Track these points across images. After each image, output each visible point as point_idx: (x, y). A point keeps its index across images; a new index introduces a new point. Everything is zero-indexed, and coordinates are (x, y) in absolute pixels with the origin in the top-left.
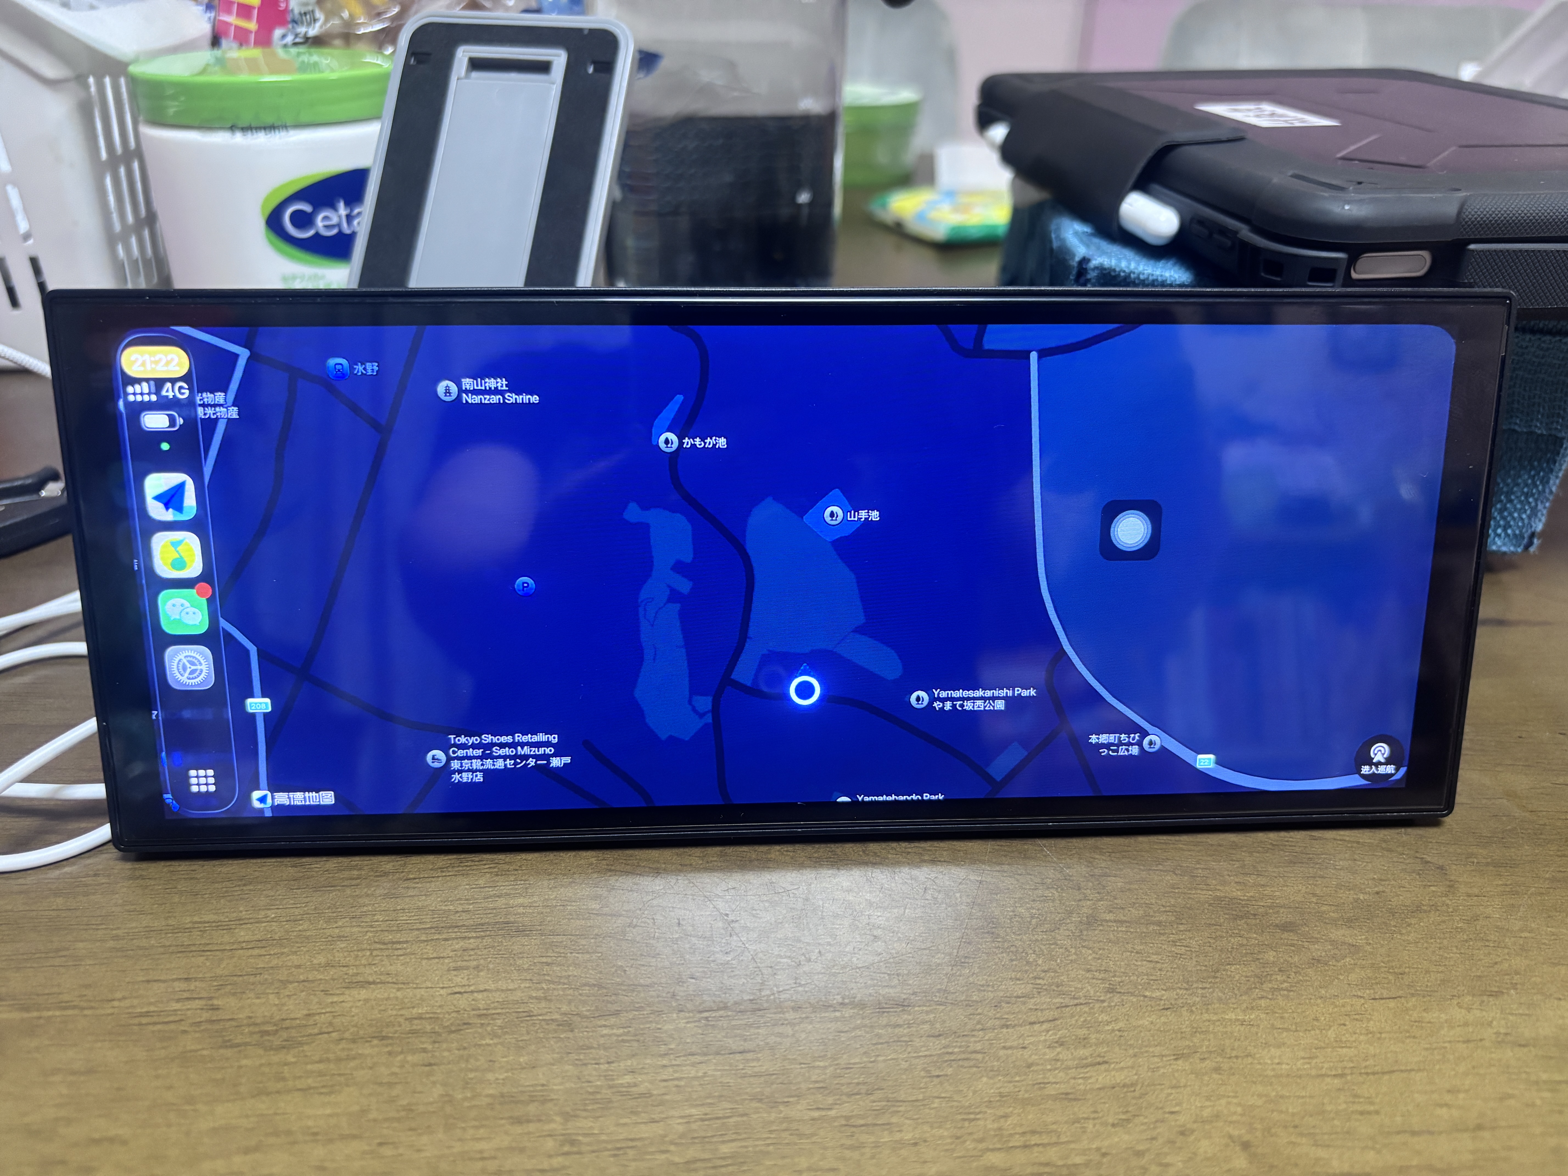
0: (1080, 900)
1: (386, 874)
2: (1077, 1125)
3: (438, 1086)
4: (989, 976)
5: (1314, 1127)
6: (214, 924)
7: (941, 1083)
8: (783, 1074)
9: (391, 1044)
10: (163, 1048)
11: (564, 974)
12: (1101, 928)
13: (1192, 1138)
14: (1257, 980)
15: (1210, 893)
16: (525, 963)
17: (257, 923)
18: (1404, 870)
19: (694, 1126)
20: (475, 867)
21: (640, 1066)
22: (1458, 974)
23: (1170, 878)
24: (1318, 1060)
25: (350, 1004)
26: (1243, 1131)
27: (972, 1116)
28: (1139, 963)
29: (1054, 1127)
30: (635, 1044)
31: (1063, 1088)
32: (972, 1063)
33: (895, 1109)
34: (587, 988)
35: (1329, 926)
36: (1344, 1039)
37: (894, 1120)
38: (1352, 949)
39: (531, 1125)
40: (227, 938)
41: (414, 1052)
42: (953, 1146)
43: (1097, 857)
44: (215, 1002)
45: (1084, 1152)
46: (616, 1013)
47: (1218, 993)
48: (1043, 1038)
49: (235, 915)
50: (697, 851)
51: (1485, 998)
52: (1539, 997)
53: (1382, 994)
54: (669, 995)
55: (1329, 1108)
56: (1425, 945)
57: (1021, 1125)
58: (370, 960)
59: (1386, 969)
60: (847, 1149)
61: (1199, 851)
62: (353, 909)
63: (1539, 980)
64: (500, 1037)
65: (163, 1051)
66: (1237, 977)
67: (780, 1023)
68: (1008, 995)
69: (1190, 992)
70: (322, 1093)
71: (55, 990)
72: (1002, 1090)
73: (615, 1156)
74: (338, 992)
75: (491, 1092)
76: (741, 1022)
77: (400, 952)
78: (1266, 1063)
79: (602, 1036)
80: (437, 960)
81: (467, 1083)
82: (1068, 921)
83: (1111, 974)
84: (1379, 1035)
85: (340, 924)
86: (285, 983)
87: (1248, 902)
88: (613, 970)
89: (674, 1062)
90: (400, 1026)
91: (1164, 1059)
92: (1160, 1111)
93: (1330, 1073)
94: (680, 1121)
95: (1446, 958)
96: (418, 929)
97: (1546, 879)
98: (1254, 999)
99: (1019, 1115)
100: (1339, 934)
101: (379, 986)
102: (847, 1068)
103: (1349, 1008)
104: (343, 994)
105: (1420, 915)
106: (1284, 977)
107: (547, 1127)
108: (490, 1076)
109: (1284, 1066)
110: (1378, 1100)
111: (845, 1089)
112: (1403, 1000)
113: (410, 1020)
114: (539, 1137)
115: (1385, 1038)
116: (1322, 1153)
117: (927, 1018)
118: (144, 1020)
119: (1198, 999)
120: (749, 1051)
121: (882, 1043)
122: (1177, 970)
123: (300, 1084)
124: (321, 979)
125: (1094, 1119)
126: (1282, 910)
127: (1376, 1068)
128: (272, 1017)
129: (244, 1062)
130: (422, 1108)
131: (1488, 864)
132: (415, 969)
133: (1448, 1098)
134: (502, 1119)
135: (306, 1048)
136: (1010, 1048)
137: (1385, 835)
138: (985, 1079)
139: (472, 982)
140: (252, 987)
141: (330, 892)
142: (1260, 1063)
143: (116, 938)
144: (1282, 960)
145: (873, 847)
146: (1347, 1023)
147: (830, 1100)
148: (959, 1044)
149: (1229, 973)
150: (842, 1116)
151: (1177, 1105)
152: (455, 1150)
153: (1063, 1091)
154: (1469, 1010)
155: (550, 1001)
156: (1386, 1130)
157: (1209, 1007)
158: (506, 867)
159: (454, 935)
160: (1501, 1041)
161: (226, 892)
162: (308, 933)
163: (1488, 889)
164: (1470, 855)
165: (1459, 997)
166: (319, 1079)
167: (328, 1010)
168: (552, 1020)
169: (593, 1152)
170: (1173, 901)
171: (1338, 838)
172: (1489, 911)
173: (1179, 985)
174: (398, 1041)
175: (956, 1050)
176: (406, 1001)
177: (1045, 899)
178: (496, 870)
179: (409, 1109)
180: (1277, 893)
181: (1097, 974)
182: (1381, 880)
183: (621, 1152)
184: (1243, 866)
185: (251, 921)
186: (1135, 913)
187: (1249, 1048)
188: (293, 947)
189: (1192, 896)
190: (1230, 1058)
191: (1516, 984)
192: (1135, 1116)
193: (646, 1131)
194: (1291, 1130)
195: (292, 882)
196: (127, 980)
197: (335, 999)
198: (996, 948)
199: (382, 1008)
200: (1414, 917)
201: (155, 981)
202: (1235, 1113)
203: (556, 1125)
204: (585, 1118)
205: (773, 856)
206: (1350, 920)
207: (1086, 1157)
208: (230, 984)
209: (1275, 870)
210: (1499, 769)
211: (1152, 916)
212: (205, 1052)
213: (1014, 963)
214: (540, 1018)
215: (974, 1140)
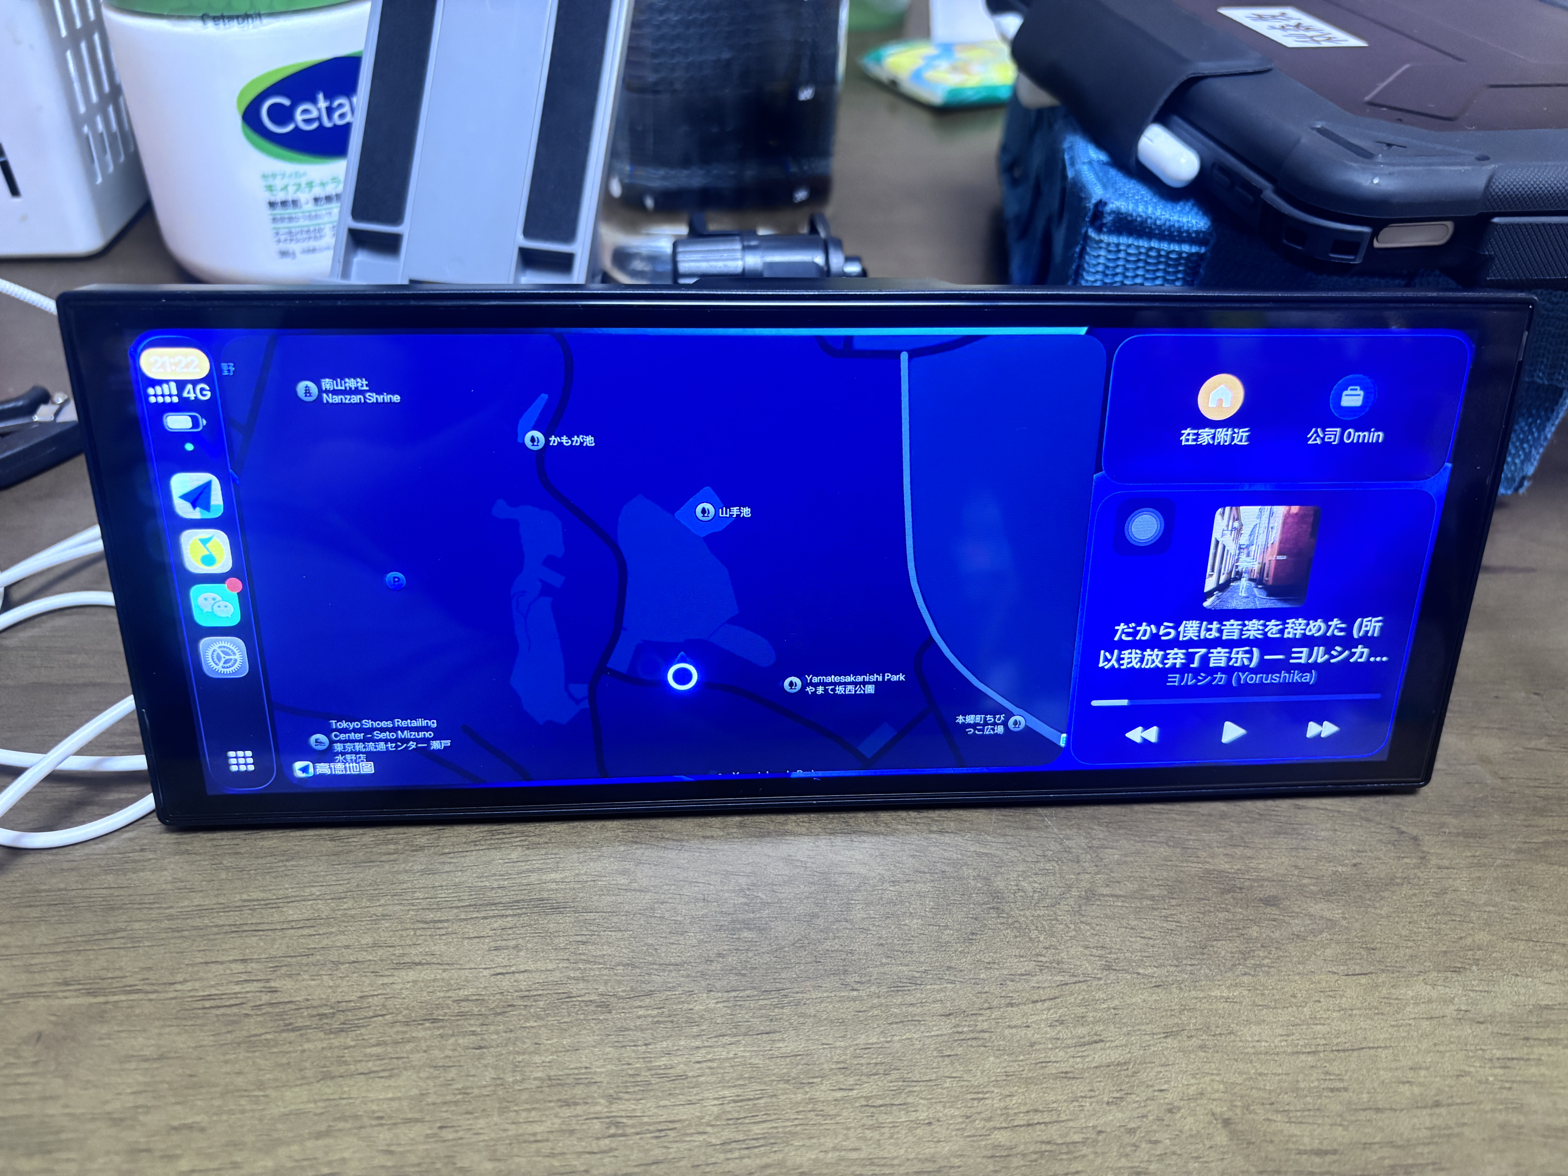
0: (1079, 874)
1: (422, 848)
2: (1075, 1104)
3: (489, 1069)
4: (996, 952)
5: (1288, 1104)
6: (263, 902)
7: (952, 1063)
8: (808, 1055)
9: (442, 1027)
10: (229, 1032)
11: (599, 953)
12: (1098, 903)
13: (1178, 1115)
14: (1241, 956)
15: (1200, 865)
16: (561, 942)
17: (304, 900)
18: (1380, 841)
19: (728, 1108)
20: (506, 840)
21: (676, 1048)
22: (1425, 949)
23: (1164, 851)
24: (1294, 1037)
25: (401, 986)
26: (1225, 1109)
27: (981, 1096)
28: (1134, 939)
29: (1055, 1105)
30: (669, 1025)
31: (1064, 1067)
32: (980, 1043)
33: (911, 1089)
34: (621, 968)
35: (1308, 900)
36: (1318, 1016)
37: (910, 1100)
38: (1329, 923)
39: (578, 1108)
40: (276, 917)
41: (465, 1034)
42: (963, 1126)
43: (1095, 827)
44: (273, 984)
45: (1082, 1130)
46: (650, 994)
47: (1205, 970)
48: (1044, 1017)
49: (281, 892)
50: (716, 821)
51: (1449, 974)
52: (1499, 973)
53: (1354, 970)
54: (699, 974)
55: (1302, 1085)
56: (1397, 919)
57: (1026, 1104)
58: (414, 940)
59: (1359, 945)
60: (868, 1129)
61: (1191, 821)
62: (393, 886)
63: (1499, 955)
64: (543, 1019)
65: (229, 1035)
66: (1223, 953)
67: (803, 1002)
68: (1013, 972)
69: (1180, 969)
70: (382, 1077)
71: (118, 973)
72: (1008, 1069)
73: (657, 1137)
74: (387, 973)
75: (539, 1075)
76: (766, 1002)
77: (443, 931)
78: (1247, 1041)
79: (639, 1017)
80: (477, 940)
81: (517, 1066)
82: (1068, 896)
83: (1108, 951)
84: (1350, 1012)
85: (382, 902)
86: (337, 964)
87: (1235, 875)
88: (645, 948)
89: (706, 1044)
90: (449, 1008)
91: (1155, 1037)
92: (1151, 1089)
93: (1304, 1050)
94: (716, 1102)
95: (1415, 933)
96: (457, 907)
97: (1512, 850)
98: (1238, 976)
99: (1023, 1093)
100: (1318, 908)
101: (426, 967)
102: (866, 1049)
103: (1324, 984)
104: (392, 975)
105: (1393, 889)
106: (1266, 953)
107: (592, 1110)
108: (537, 1059)
109: (1263, 1044)
110: (1346, 1078)
111: (865, 1069)
112: (1374, 976)
113: (458, 1001)
114: (587, 1119)
115: (1356, 1015)
116: (1294, 1130)
117: (938, 997)
118: (207, 1004)
119: (1186, 976)
120: (775, 1032)
121: (897, 1023)
122: (1168, 947)
123: (361, 1067)
124: (370, 960)
125: (1091, 1097)
126: (1266, 883)
127: (1347, 1045)
128: (328, 1000)
129: (306, 1046)
130: (476, 1091)
131: (1458, 834)
132: (458, 949)
133: (1410, 1075)
134: (550, 1101)
135: (363, 1030)
136: (1015, 1027)
137: (1365, 804)
138: (992, 1059)
139: (513, 962)
140: (306, 968)
141: (370, 867)
142: (1241, 1041)
143: (170, 918)
144: (1264, 936)
145: (884, 816)
146: (1322, 1000)
147: (851, 1081)
148: (967, 1023)
149: (1216, 949)
150: (862, 1097)
151: (1166, 1082)
152: (510, 1133)
153: (1064, 1070)
154: (1434, 985)
155: (587, 981)
156: (1354, 1107)
157: (1197, 984)
158: (536, 839)
159: (491, 913)
160: (1461, 1019)
161: (271, 868)
162: (353, 912)
163: (1458, 861)
164: (1443, 825)
165: (1425, 973)
166: (378, 1062)
167: (380, 992)
168: (591, 1001)
169: (638, 1134)
170: (1165, 874)
171: (1321, 807)
172: (1457, 883)
173: (1170, 962)
174: (448, 1024)
175: (965, 1029)
176: (452, 982)
177: (1046, 873)
178: (527, 843)
179: (464, 1092)
180: (1262, 866)
181: (1094, 951)
182: (1359, 851)
183: (663, 1134)
184: (1231, 837)
185: (298, 899)
186: (1131, 886)
187: (1232, 1025)
188: (340, 926)
189: (1183, 869)
190: (1214, 1036)
191: (1478, 960)
192: (1127, 1094)
193: (685, 1113)
194: (1268, 1106)
195: (332, 858)
196: (186, 962)
197: (386, 980)
198: (1001, 924)
199: (430, 989)
200: (1387, 890)
201: (213, 962)
202: (1218, 1091)
203: (601, 1107)
204: (628, 1100)
205: (790, 827)
206: (1329, 894)
207: (1084, 1136)
208: (286, 966)
209: (1262, 841)
210: (1476, 732)
211: (1146, 890)
212: (268, 1036)
213: (1018, 939)
214: (580, 999)
215: (982, 1119)
